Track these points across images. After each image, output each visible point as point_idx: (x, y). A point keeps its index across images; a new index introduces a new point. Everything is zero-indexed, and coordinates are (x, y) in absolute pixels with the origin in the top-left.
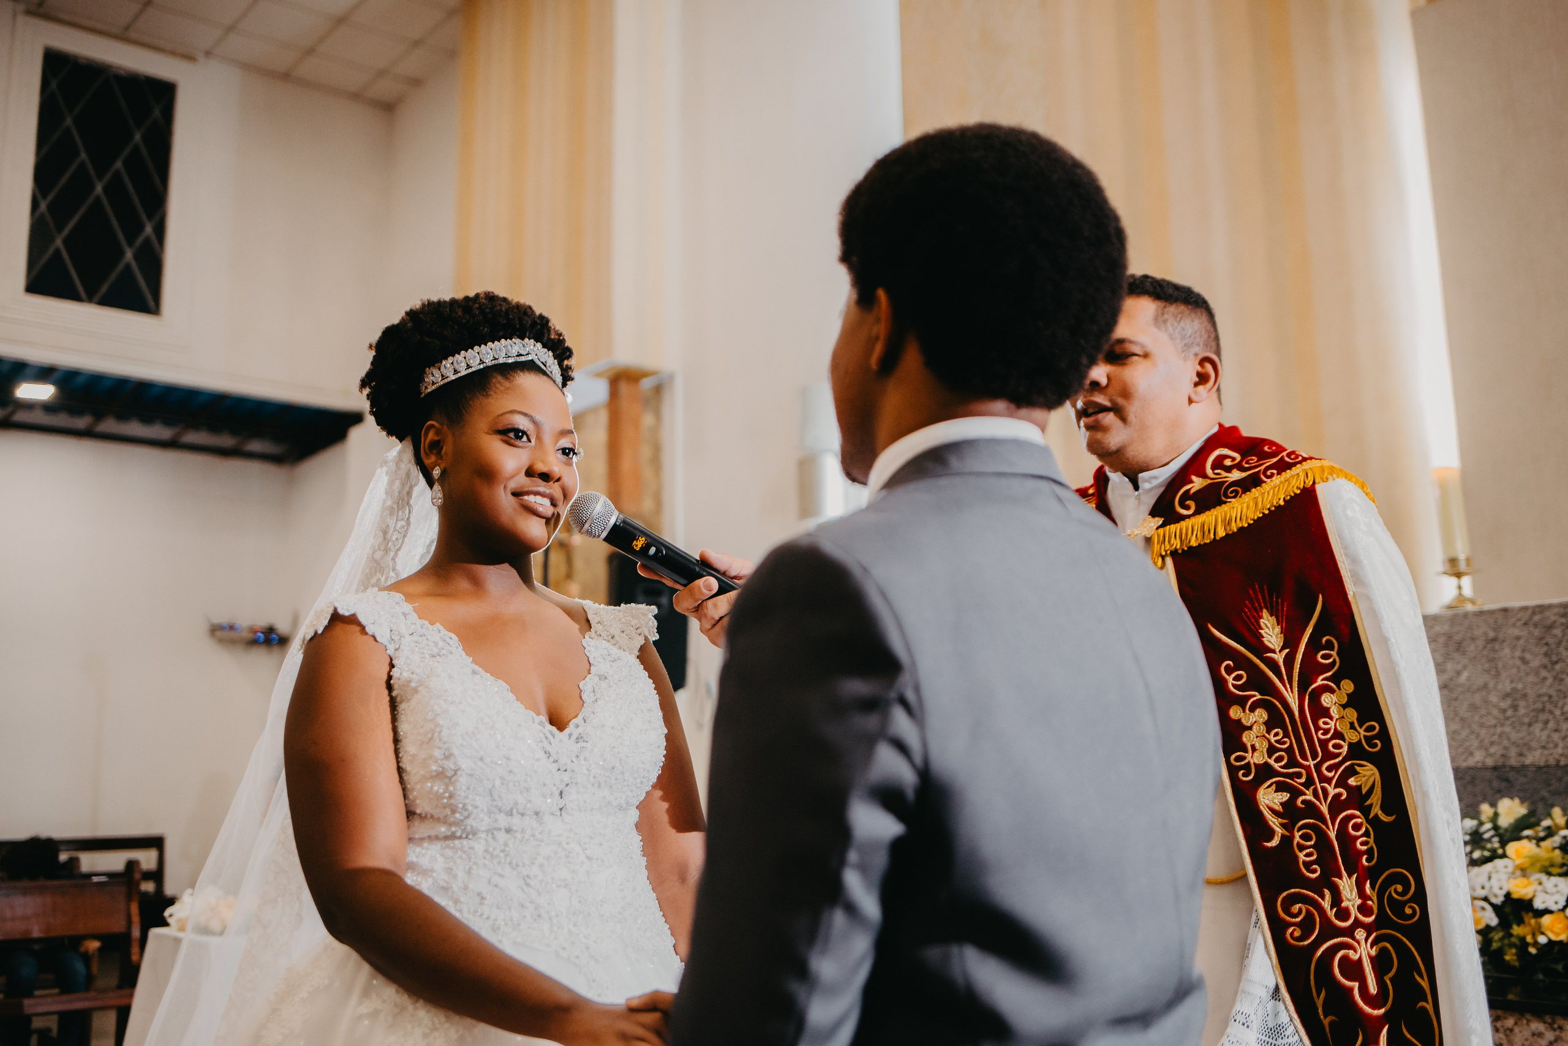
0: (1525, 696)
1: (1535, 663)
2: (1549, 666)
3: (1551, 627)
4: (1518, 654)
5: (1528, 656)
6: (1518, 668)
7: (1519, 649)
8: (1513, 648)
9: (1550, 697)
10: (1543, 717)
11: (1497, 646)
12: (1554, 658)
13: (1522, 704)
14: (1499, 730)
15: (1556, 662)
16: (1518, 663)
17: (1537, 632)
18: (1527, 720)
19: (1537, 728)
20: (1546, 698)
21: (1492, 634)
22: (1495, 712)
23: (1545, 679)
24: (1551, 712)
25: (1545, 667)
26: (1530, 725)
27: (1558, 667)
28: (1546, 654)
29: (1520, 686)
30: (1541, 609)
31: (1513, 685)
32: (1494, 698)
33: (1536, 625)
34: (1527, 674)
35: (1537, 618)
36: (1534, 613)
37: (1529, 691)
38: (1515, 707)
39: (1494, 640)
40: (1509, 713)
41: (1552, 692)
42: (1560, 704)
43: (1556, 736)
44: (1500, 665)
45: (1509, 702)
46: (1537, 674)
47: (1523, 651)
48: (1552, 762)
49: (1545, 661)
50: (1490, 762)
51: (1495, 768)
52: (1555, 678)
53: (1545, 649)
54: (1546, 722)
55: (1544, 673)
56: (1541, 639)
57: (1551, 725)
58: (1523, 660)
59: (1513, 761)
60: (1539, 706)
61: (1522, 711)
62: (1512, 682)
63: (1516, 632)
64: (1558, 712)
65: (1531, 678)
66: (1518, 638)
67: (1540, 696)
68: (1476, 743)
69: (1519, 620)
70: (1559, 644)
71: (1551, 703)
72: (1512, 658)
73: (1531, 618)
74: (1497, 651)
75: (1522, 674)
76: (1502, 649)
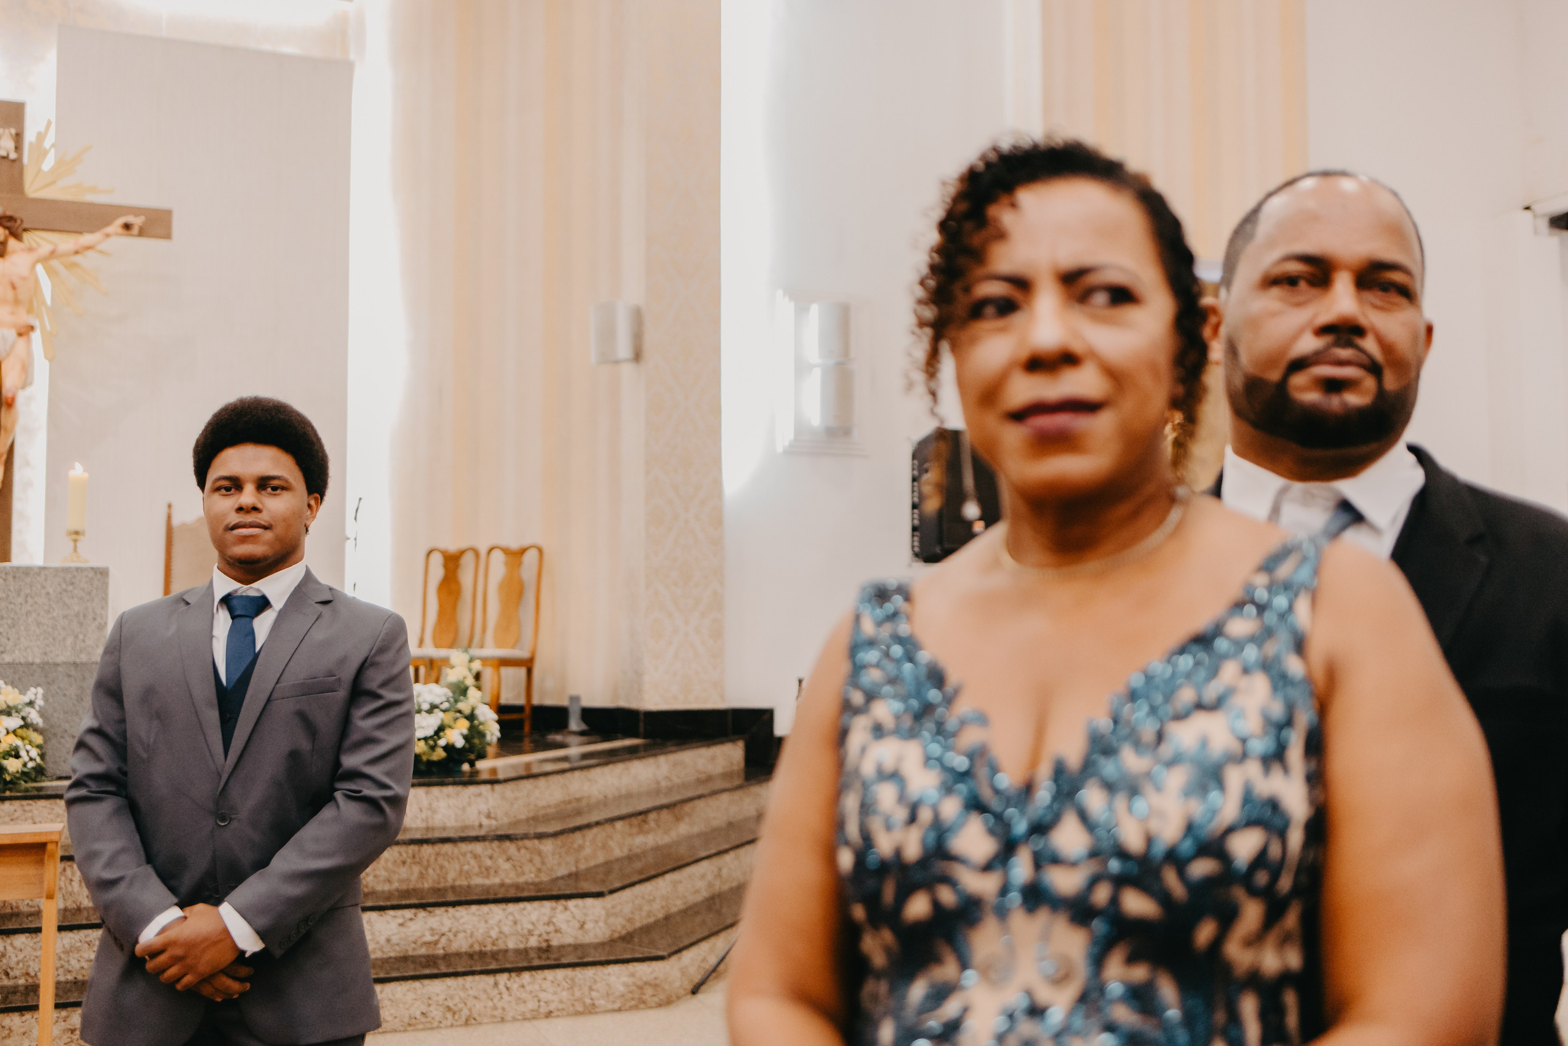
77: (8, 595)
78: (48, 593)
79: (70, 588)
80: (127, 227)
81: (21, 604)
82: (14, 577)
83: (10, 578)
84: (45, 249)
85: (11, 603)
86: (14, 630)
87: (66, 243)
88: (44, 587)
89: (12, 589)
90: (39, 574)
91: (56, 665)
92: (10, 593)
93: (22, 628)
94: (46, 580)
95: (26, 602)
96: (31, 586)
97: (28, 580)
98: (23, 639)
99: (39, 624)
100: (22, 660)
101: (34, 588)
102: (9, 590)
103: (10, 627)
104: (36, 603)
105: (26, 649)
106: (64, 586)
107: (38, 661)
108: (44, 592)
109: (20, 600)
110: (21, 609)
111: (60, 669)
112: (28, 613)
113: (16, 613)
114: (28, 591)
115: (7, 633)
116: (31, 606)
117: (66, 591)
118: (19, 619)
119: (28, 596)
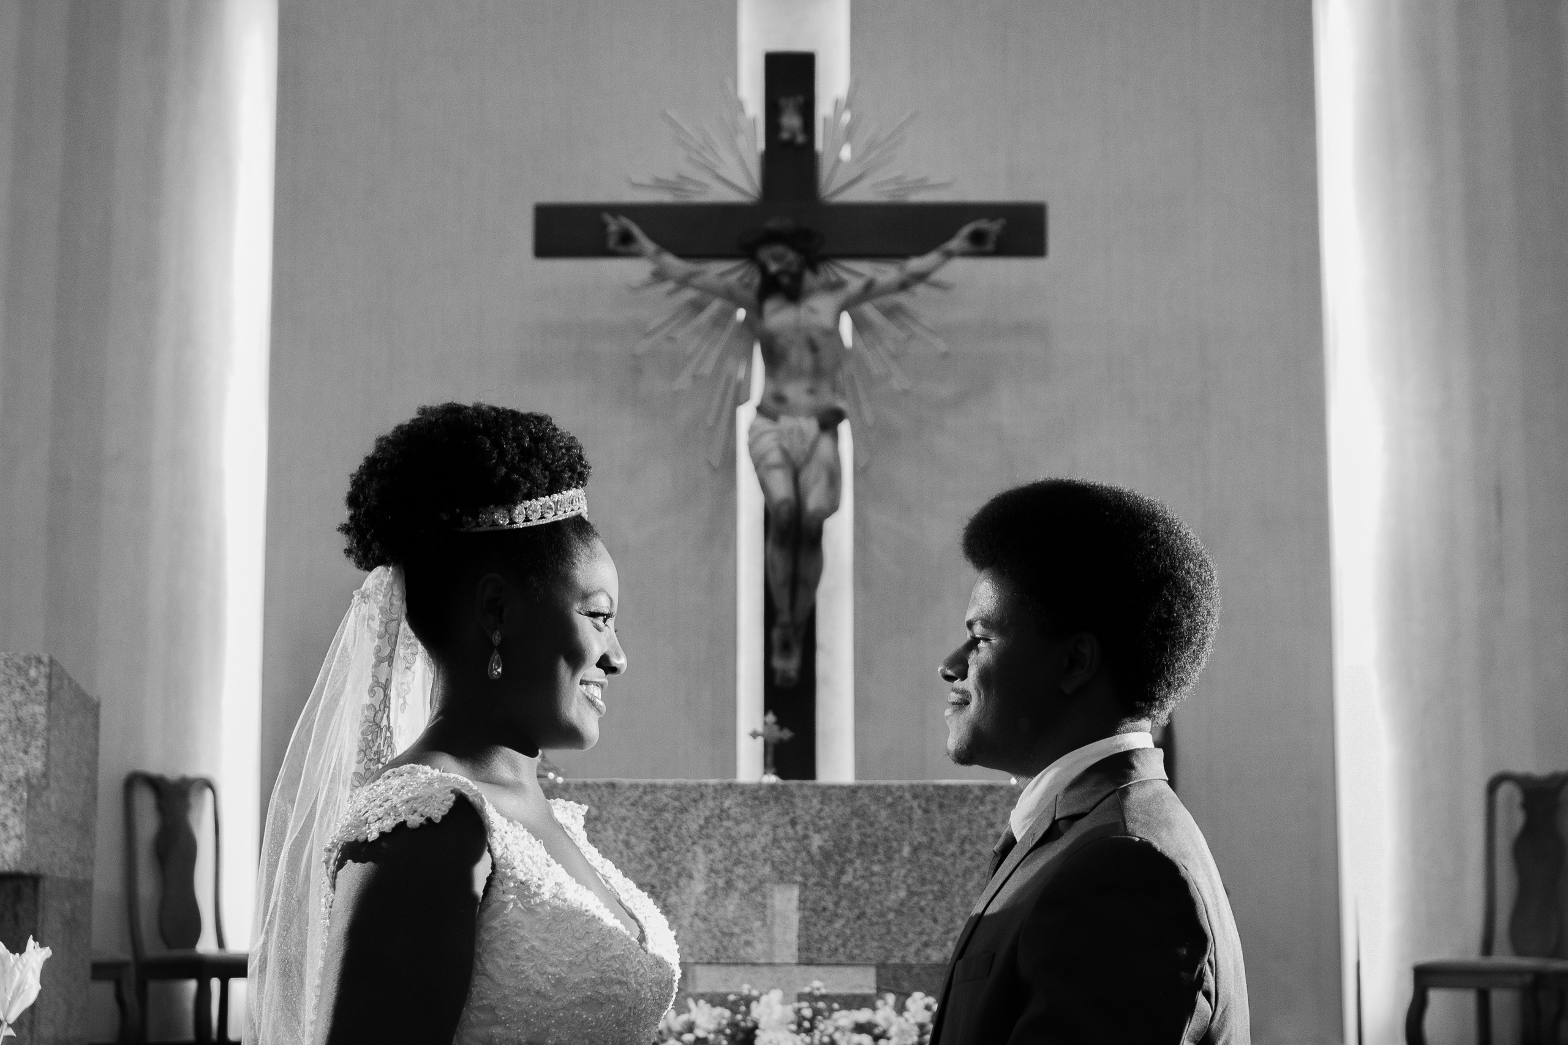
1: (641, 848)
2: (656, 853)
3: (661, 810)
4: (622, 836)
5: (633, 840)
6: (621, 853)
7: (624, 831)
8: (618, 830)
11: (599, 826)
12: (662, 845)
15: (664, 850)
16: (621, 846)
17: (645, 815)
23: (650, 866)
25: (651, 854)
27: (665, 855)
28: (653, 840)
30: (654, 788)
33: (645, 807)
34: (630, 860)
35: (647, 798)
36: (645, 793)
41: (656, 882)
42: (663, 896)
46: (641, 860)
47: (628, 835)
49: (652, 847)
52: (660, 866)
53: (653, 833)
55: (648, 860)
56: (651, 821)
58: (627, 844)
63: (623, 812)
66: (624, 819)
69: (627, 799)
70: (669, 829)
72: (615, 841)
73: (641, 797)
74: (598, 832)
75: (625, 860)
76: (605, 830)
77: (932, 839)
80: (977, 239)
81: (953, 855)
82: (941, 806)
83: (934, 807)
84: (855, 285)
85: (937, 854)
86: (943, 904)
87: (886, 273)
88: (991, 825)
89: (937, 826)
90: (982, 801)
92: (934, 835)
93: (958, 900)
94: (994, 810)
95: (963, 852)
96: (969, 822)
97: (965, 811)
101: (975, 826)
102: (933, 830)
103: (936, 898)
104: (979, 853)
108: (991, 831)
109: (952, 848)
110: (954, 864)
113: (946, 873)
114: (965, 832)
115: (933, 910)
116: (971, 859)
118: (951, 883)
119: (964, 839)
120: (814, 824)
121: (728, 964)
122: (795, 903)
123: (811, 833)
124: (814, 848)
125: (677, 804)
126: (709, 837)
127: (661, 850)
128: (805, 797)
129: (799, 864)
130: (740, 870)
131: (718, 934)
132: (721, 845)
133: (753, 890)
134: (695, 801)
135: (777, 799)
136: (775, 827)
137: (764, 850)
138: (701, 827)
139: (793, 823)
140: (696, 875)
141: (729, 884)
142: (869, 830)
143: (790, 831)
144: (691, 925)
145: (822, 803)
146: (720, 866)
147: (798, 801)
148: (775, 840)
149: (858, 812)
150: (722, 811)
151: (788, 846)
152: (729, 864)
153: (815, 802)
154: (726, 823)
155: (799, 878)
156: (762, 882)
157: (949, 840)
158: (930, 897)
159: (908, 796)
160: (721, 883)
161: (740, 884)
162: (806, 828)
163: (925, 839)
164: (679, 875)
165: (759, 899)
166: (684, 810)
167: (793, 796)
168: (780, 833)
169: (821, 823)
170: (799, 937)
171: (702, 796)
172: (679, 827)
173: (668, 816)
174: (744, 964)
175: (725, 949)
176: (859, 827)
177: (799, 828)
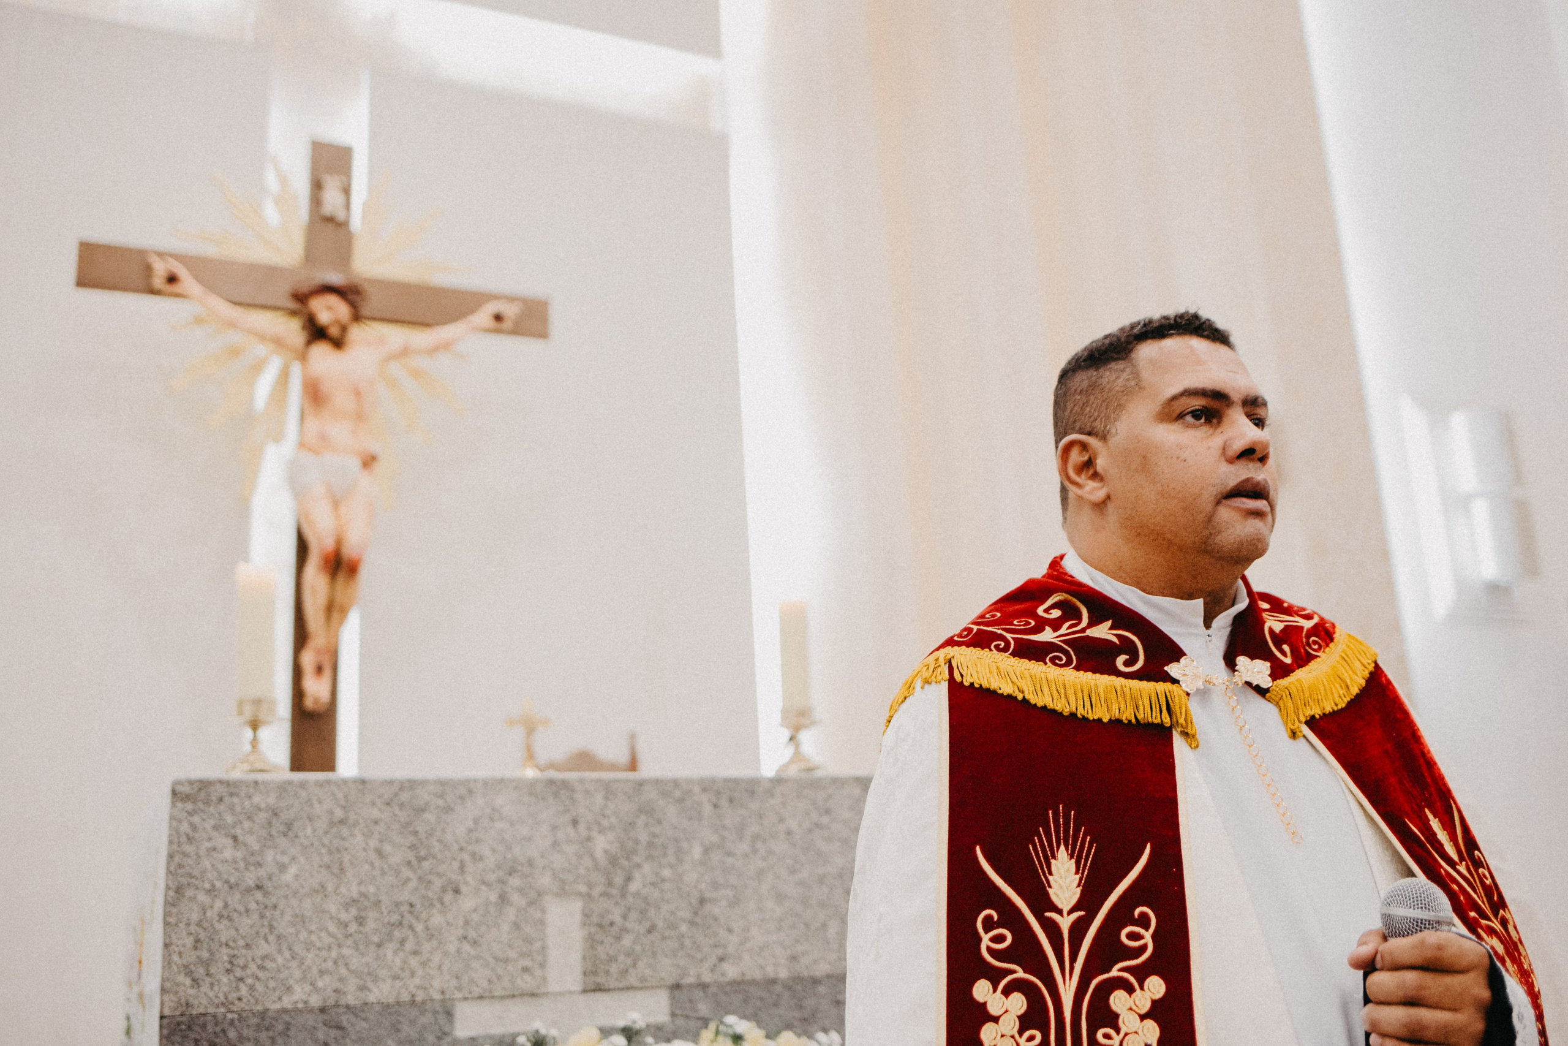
0: (377, 903)
1: (396, 859)
2: (415, 863)
3: (420, 810)
4: (373, 843)
5: (387, 848)
6: (372, 864)
7: (376, 836)
8: (368, 835)
9: (411, 905)
10: (397, 934)
11: (345, 831)
12: (423, 853)
13: (372, 915)
14: (334, 954)
15: (424, 859)
16: (373, 856)
17: (403, 816)
18: (376, 939)
19: (389, 950)
20: (405, 908)
21: (339, 813)
22: (332, 927)
23: (408, 879)
24: (411, 927)
25: (409, 863)
26: (379, 945)
27: (426, 865)
28: (412, 847)
29: (372, 889)
30: (412, 784)
31: (363, 889)
32: (332, 908)
33: (402, 806)
34: (383, 873)
35: (404, 796)
36: (401, 789)
37: (383, 898)
38: (360, 921)
39: (342, 822)
40: (353, 927)
41: (415, 900)
42: (424, 916)
43: (414, 962)
44: (346, 858)
45: (353, 911)
46: (397, 872)
47: (381, 841)
48: (405, 997)
49: (410, 856)
50: (315, 1001)
51: (323, 1010)
52: (420, 878)
53: (411, 839)
54: (402, 942)
55: (406, 872)
56: (408, 824)
57: (409, 946)
58: (379, 852)
59: (351, 999)
60: (395, 918)
61: (371, 925)
62: (360, 884)
63: (375, 813)
64: (419, 927)
65: (390, 879)
66: (376, 823)
67: (397, 904)
68: (297, 974)
69: (380, 797)
70: (430, 834)
71: (411, 912)
72: (365, 850)
73: (396, 795)
74: (343, 839)
75: (377, 873)
76: (352, 835)
77: (723, 838)
78: (789, 833)
79: (825, 820)
80: (498, 318)
81: (746, 855)
82: (731, 800)
83: (724, 802)
85: (729, 854)
86: (738, 910)
88: (781, 820)
89: (728, 823)
90: (772, 794)
91: (815, 981)
92: (725, 833)
93: (752, 906)
94: (783, 804)
95: (755, 851)
97: (754, 806)
98: (754, 931)
99: (780, 897)
100: (758, 975)
101: (765, 822)
102: (724, 827)
104: (770, 852)
105: (762, 949)
106: (814, 816)
107: (783, 974)
108: (782, 828)
109: (743, 847)
110: (747, 866)
111: (822, 989)
112: (760, 873)
113: (739, 876)
116: (765, 859)
117: (817, 825)
118: (745, 887)
119: (756, 838)
120: (598, 823)
121: (502, 998)
122: (578, 918)
123: (594, 834)
124: (599, 853)
125: (441, 802)
126: (477, 841)
127: (420, 859)
128: (587, 792)
129: (582, 871)
130: (515, 881)
131: (491, 960)
132: (494, 850)
133: (531, 903)
134: (462, 798)
135: (556, 795)
136: (554, 828)
137: (542, 857)
138: (470, 831)
139: (575, 822)
140: (464, 889)
141: (503, 898)
142: (657, 830)
143: (570, 830)
144: (458, 951)
145: (606, 798)
146: (492, 877)
147: (579, 796)
148: (555, 844)
149: (647, 810)
150: (494, 810)
151: (570, 849)
152: (501, 873)
153: (599, 798)
154: (499, 825)
155: (583, 889)
156: (540, 894)
157: (741, 838)
158: (724, 903)
159: (697, 789)
160: (493, 897)
161: (515, 898)
162: (589, 829)
163: (715, 838)
164: (444, 890)
165: (538, 915)
166: (448, 809)
167: (573, 790)
168: (560, 834)
169: (605, 823)
170: (584, 958)
171: (470, 792)
172: (443, 831)
173: (430, 817)
174: (522, 995)
175: (499, 978)
176: (646, 825)
177: (582, 828)
